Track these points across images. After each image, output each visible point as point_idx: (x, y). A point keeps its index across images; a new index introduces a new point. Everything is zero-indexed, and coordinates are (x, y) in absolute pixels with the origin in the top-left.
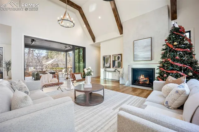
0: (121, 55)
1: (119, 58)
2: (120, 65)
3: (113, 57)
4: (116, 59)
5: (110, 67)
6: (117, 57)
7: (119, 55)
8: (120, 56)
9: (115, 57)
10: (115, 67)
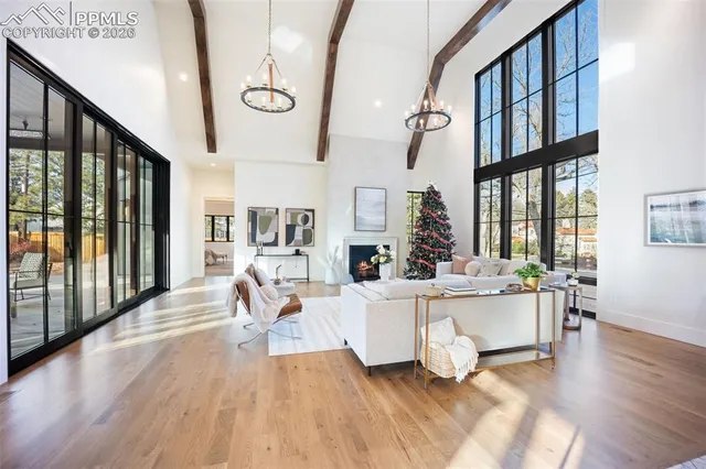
0: (313, 211)
1: (306, 219)
2: (308, 238)
3: (289, 214)
4: (299, 221)
5: (275, 243)
6: (300, 217)
7: (306, 210)
8: (310, 214)
9: (294, 216)
10: (292, 244)
